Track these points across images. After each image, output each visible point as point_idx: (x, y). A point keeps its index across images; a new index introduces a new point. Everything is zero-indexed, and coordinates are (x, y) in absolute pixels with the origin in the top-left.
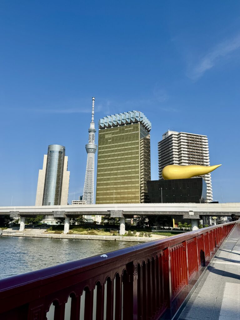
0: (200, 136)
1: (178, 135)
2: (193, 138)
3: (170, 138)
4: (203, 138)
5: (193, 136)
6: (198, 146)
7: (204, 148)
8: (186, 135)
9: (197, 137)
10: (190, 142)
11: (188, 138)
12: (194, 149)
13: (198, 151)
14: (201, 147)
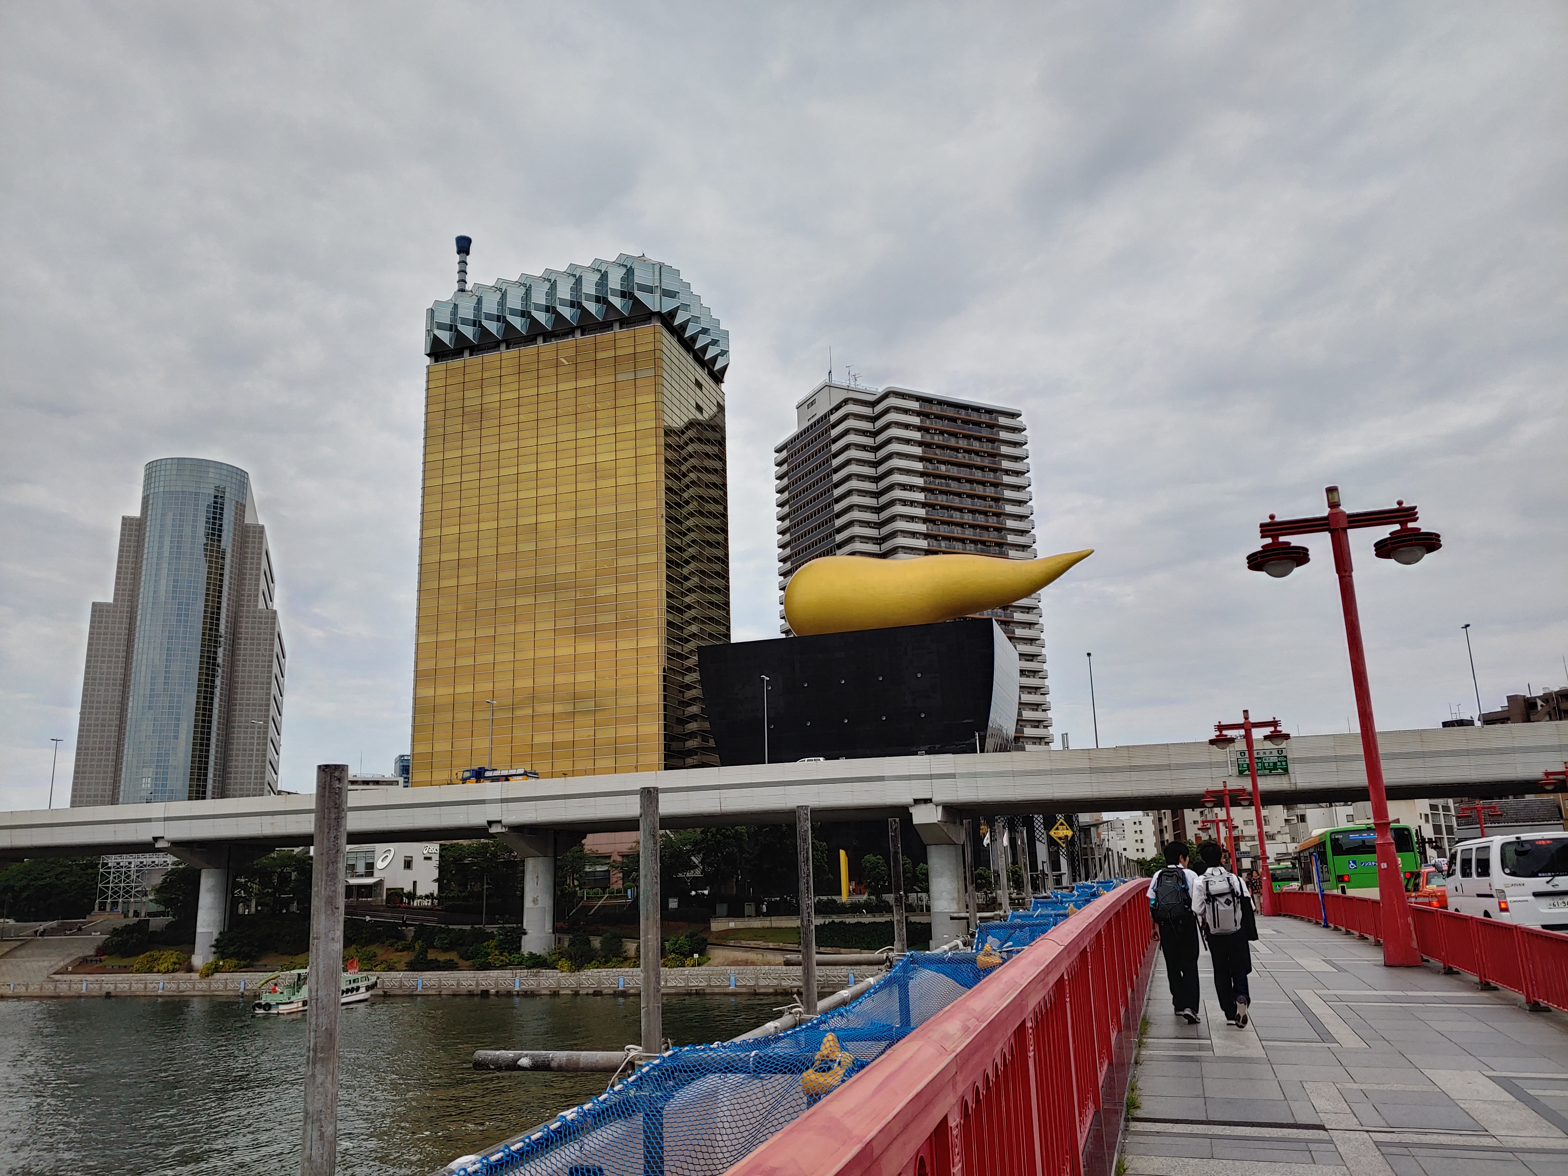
0: (989, 411)
1: (873, 404)
2: (954, 420)
4: (1002, 420)
5: (951, 412)
6: (977, 460)
7: (1007, 472)
8: (915, 405)
9: (974, 416)
10: (938, 439)
11: (927, 423)
12: (959, 479)
13: (979, 490)
14: (994, 470)
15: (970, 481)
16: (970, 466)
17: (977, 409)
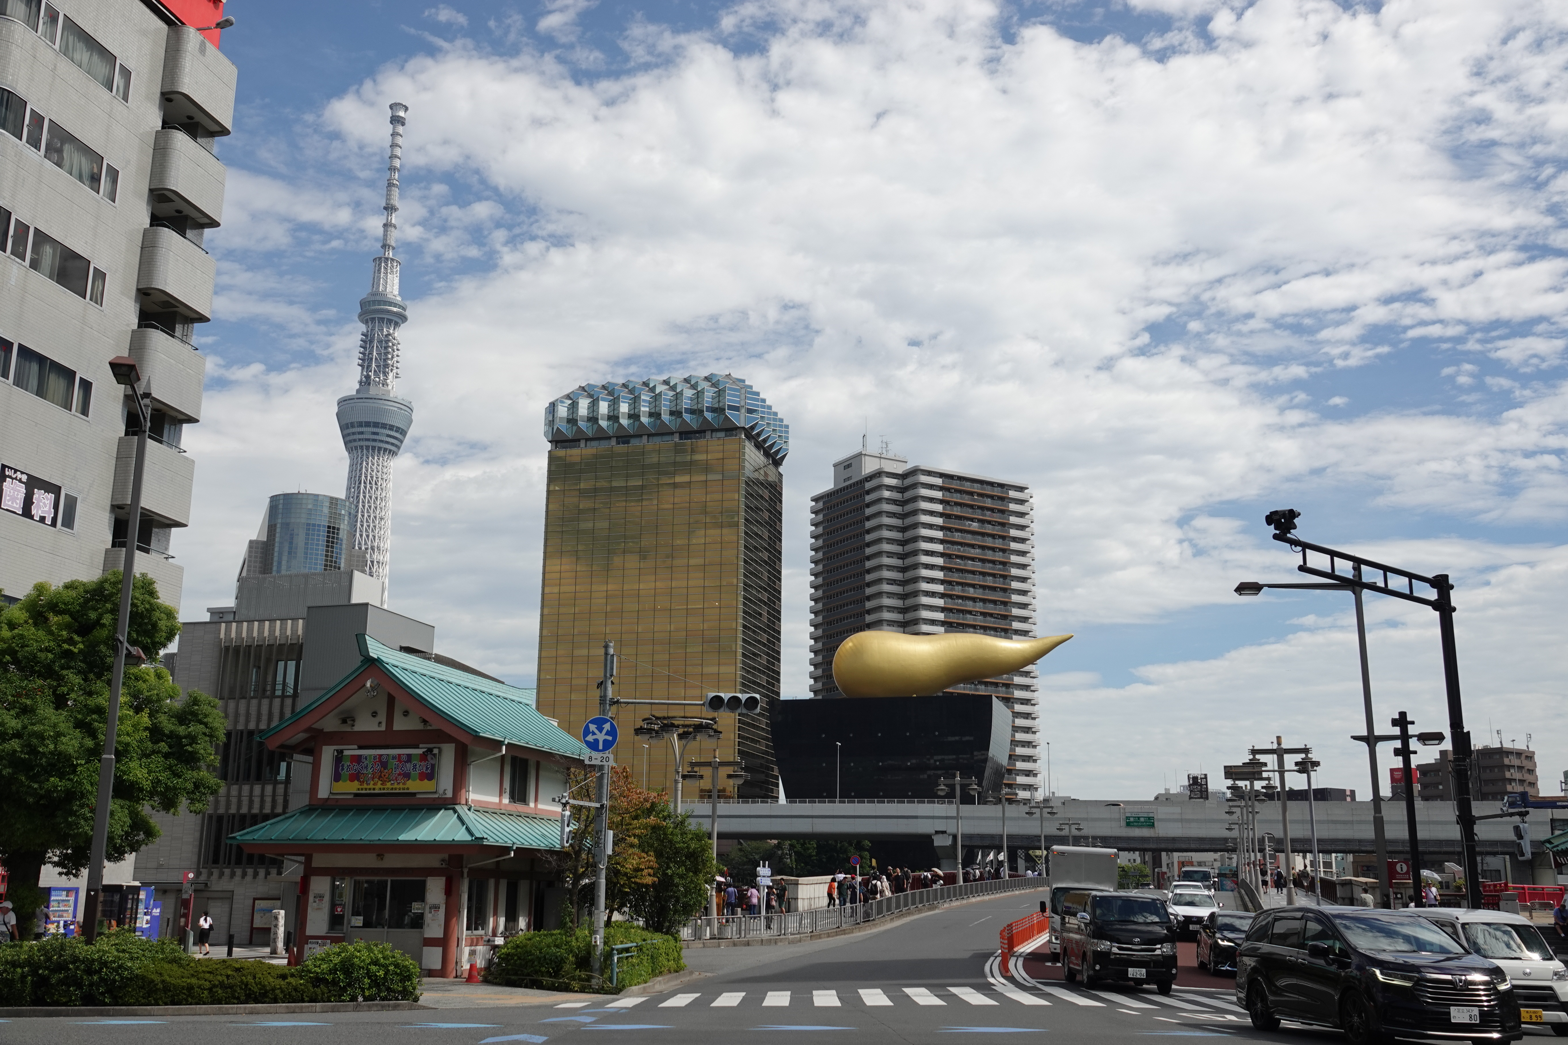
0: (1001, 486)
1: (903, 476)
2: (971, 494)
3: (868, 486)
4: (1012, 494)
5: (967, 486)
6: (988, 529)
7: (1015, 539)
8: (939, 481)
9: (988, 490)
10: (957, 511)
11: (948, 497)
12: (973, 546)
13: (989, 555)
14: (1004, 538)
15: (983, 548)
16: (983, 534)
17: (992, 484)
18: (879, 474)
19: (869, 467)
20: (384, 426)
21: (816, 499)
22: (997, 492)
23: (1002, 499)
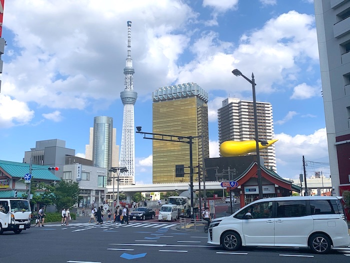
4: (266, 106)
6: (261, 115)
8: (247, 104)
9: (260, 105)
10: (252, 111)
11: (249, 107)
14: (264, 116)
15: (259, 119)
17: (260, 103)
18: (232, 103)
19: (230, 101)
20: (131, 98)
21: (219, 110)
22: (262, 105)
23: (263, 107)
